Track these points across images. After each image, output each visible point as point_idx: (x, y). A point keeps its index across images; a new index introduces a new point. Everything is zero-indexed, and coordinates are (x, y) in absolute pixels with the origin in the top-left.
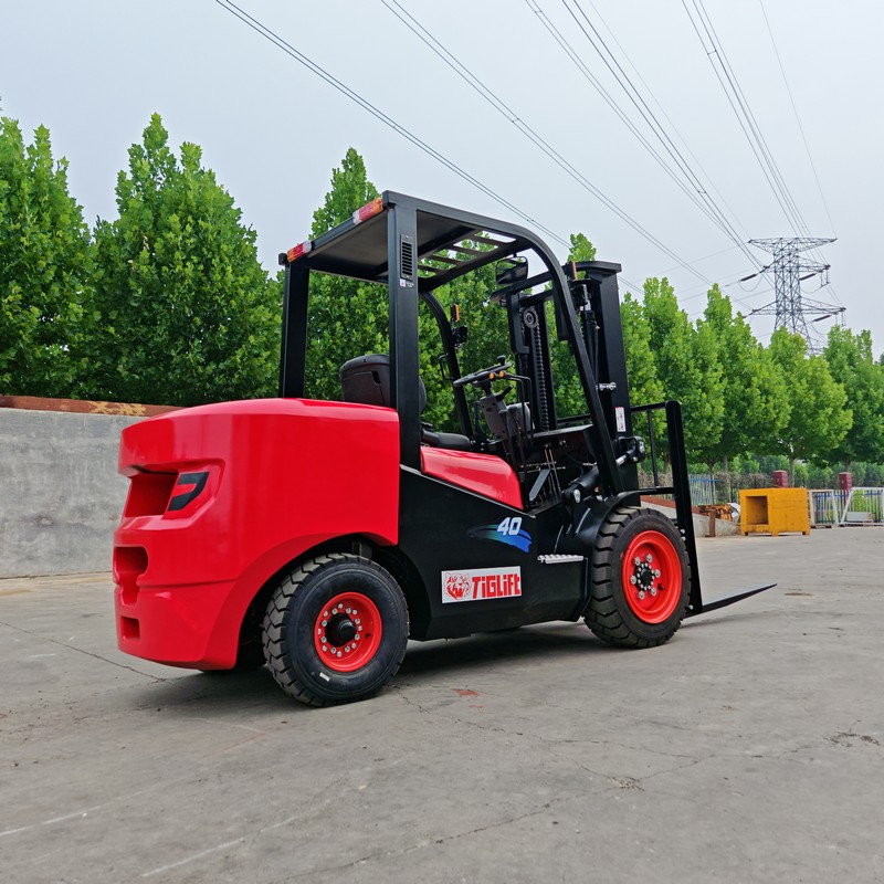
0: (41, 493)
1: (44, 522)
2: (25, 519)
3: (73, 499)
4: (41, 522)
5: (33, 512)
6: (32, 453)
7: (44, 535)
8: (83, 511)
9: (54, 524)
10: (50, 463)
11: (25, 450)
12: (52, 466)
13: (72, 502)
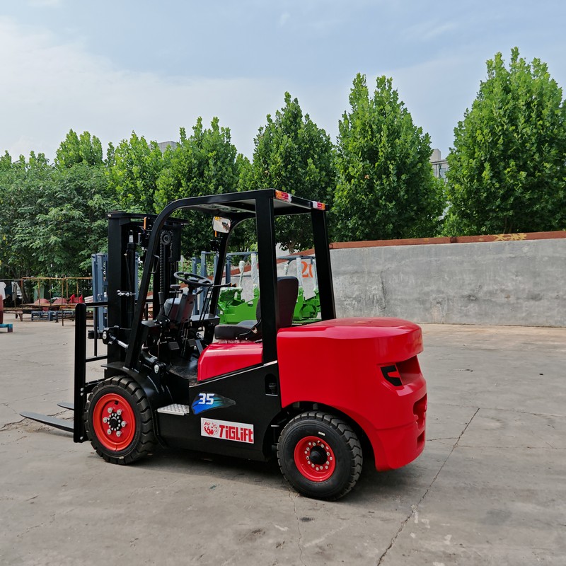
0: (470, 284)
1: (472, 298)
2: (463, 297)
3: (486, 287)
4: (471, 298)
5: (466, 293)
6: (465, 264)
7: (472, 305)
8: (491, 293)
9: (476, 299)
10: (473, 269)
11: (462, 263)
12: (475, 270)
13: (485, 289)
